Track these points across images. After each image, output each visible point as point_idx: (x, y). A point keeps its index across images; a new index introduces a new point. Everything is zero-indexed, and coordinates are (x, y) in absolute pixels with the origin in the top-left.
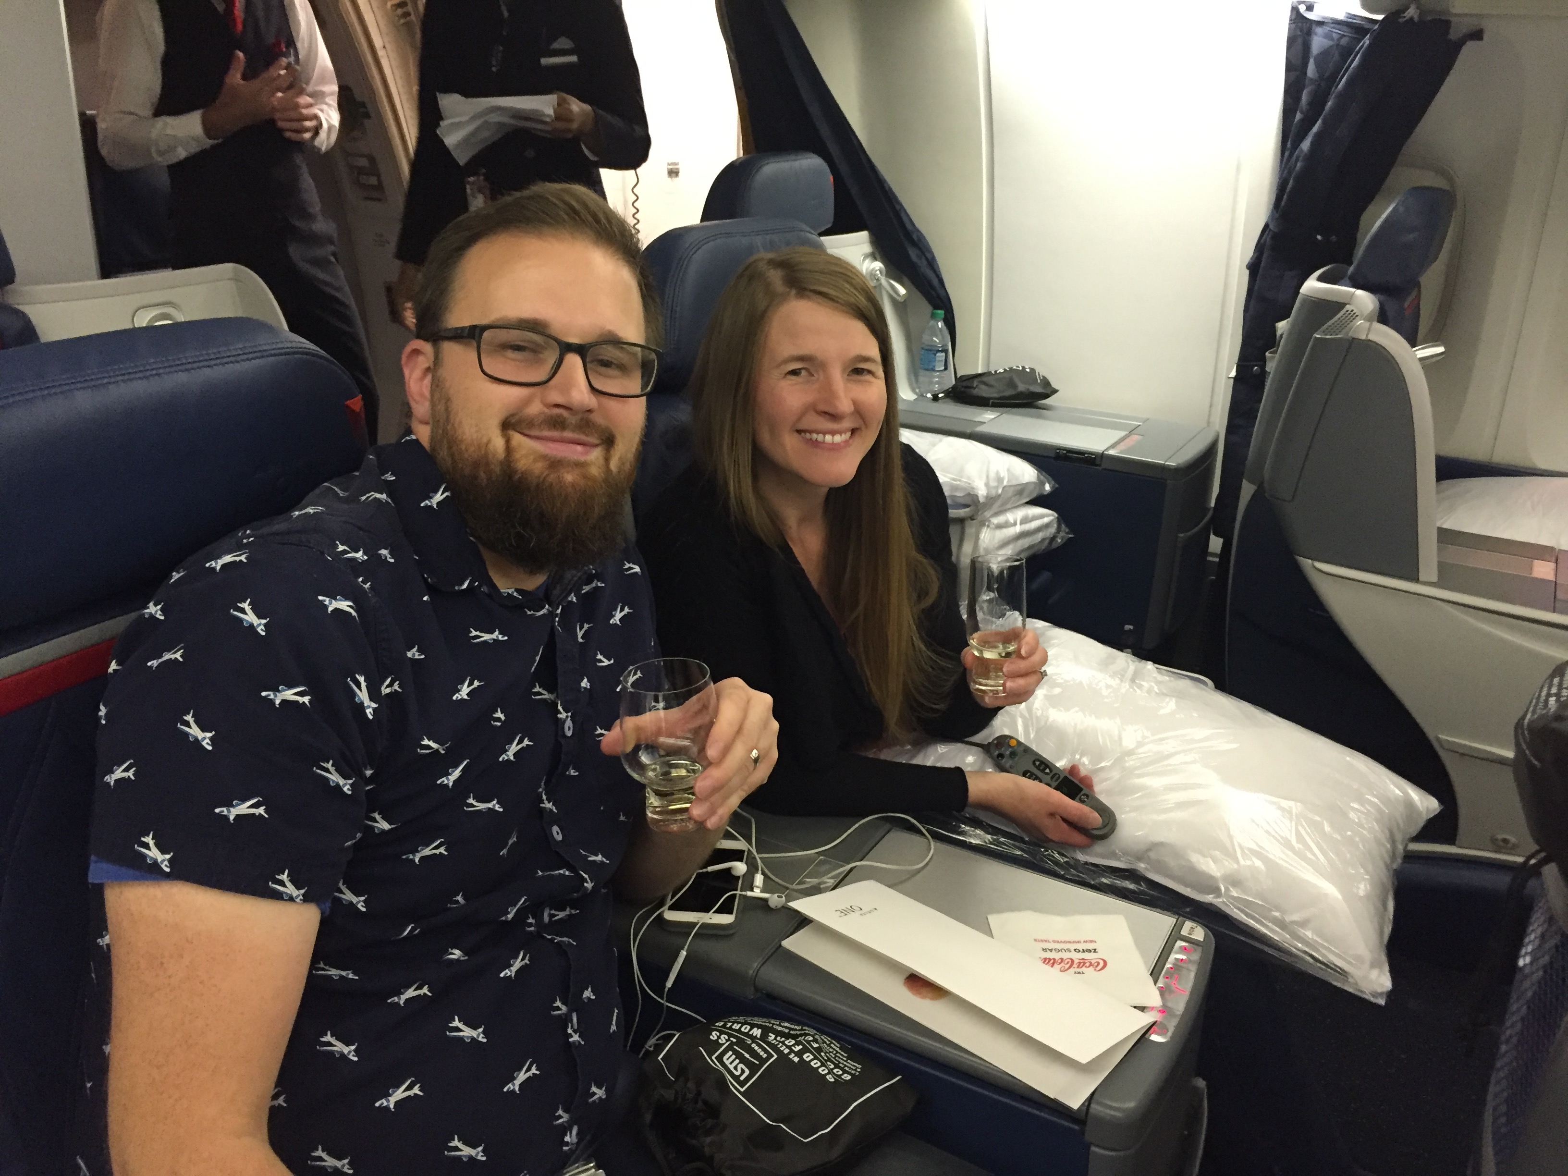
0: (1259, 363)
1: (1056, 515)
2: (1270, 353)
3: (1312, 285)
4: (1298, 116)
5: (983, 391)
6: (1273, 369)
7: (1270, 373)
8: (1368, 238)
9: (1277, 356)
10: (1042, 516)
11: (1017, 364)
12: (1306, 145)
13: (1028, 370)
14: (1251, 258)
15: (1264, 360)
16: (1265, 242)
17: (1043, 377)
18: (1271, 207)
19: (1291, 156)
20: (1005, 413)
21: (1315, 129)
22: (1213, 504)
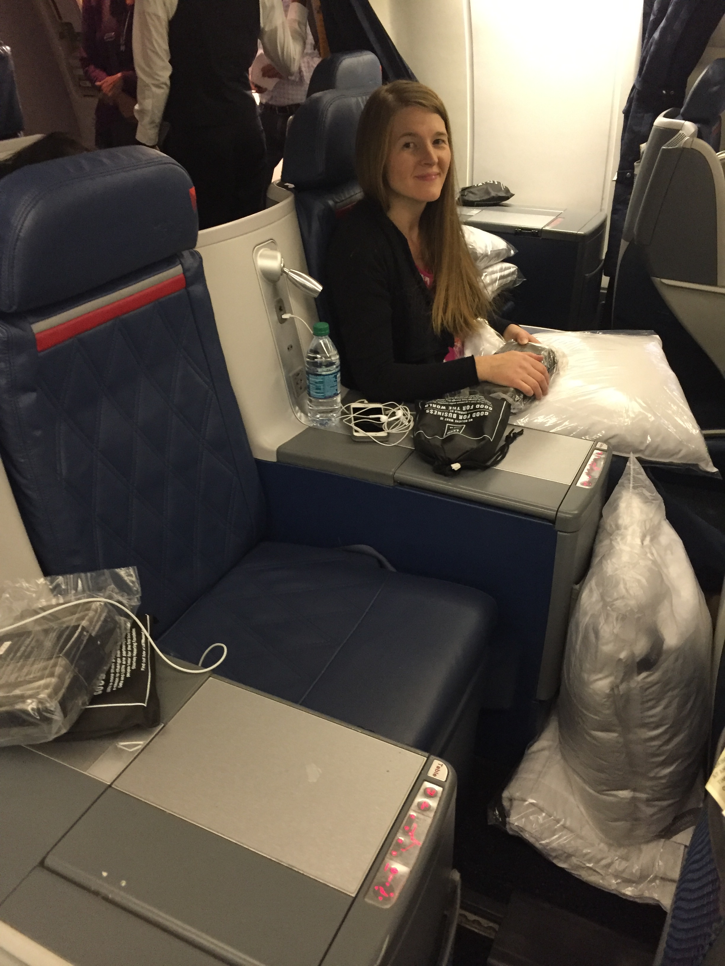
0: (630, 171)
1: (517, 267)
2: (637, 163)
3: (661, 120)
4: (652, 17)
5: (471, 197)
6: (639, 172)
7: (636, 175)
8: (692, 89)
9: (641, 164)
10: (509, 268)
11: (490, 181)
12: (656, 35)
13: (496, 183)
14: (625, 107)
15: (633, 168)
16: (633, 96)
17: (505, 187)
18: (637, 74)
19: (648, 42)
20: (484, 209)
21: (662, 25)
22: (604, 257)
